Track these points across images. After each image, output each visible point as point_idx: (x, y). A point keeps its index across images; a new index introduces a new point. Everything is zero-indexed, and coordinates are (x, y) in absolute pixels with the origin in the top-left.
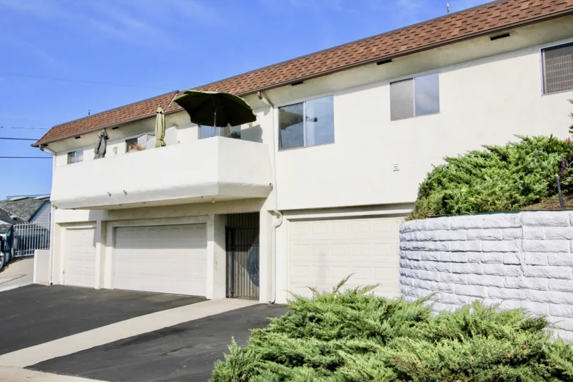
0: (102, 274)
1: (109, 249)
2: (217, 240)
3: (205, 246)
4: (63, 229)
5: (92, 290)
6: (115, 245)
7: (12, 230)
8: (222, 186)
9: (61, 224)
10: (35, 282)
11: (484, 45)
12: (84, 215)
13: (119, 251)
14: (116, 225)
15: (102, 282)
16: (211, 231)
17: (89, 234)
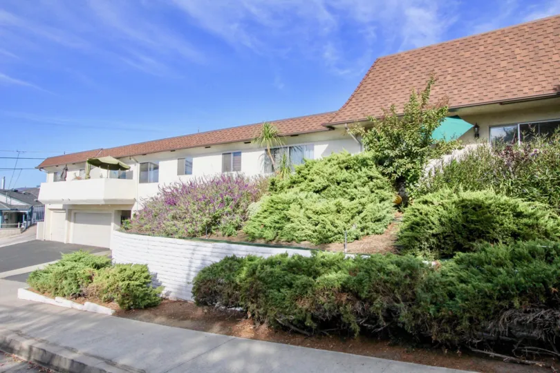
0: (68, 236)
1: (72, 224)
2: (115, 222)
3: (110, 225)
4: (52, 211)
5: (62, 244)
6: (75, 222)
7: (32, 208)
8: (105, 200)
9: (51, 209)
10: (37, 239)
11: (203, 150)
12: (60, 206)
13: (77, 225)
14: (76, 211)
15: (68, 239)
16: (113, 217)
17: (64, 215)
